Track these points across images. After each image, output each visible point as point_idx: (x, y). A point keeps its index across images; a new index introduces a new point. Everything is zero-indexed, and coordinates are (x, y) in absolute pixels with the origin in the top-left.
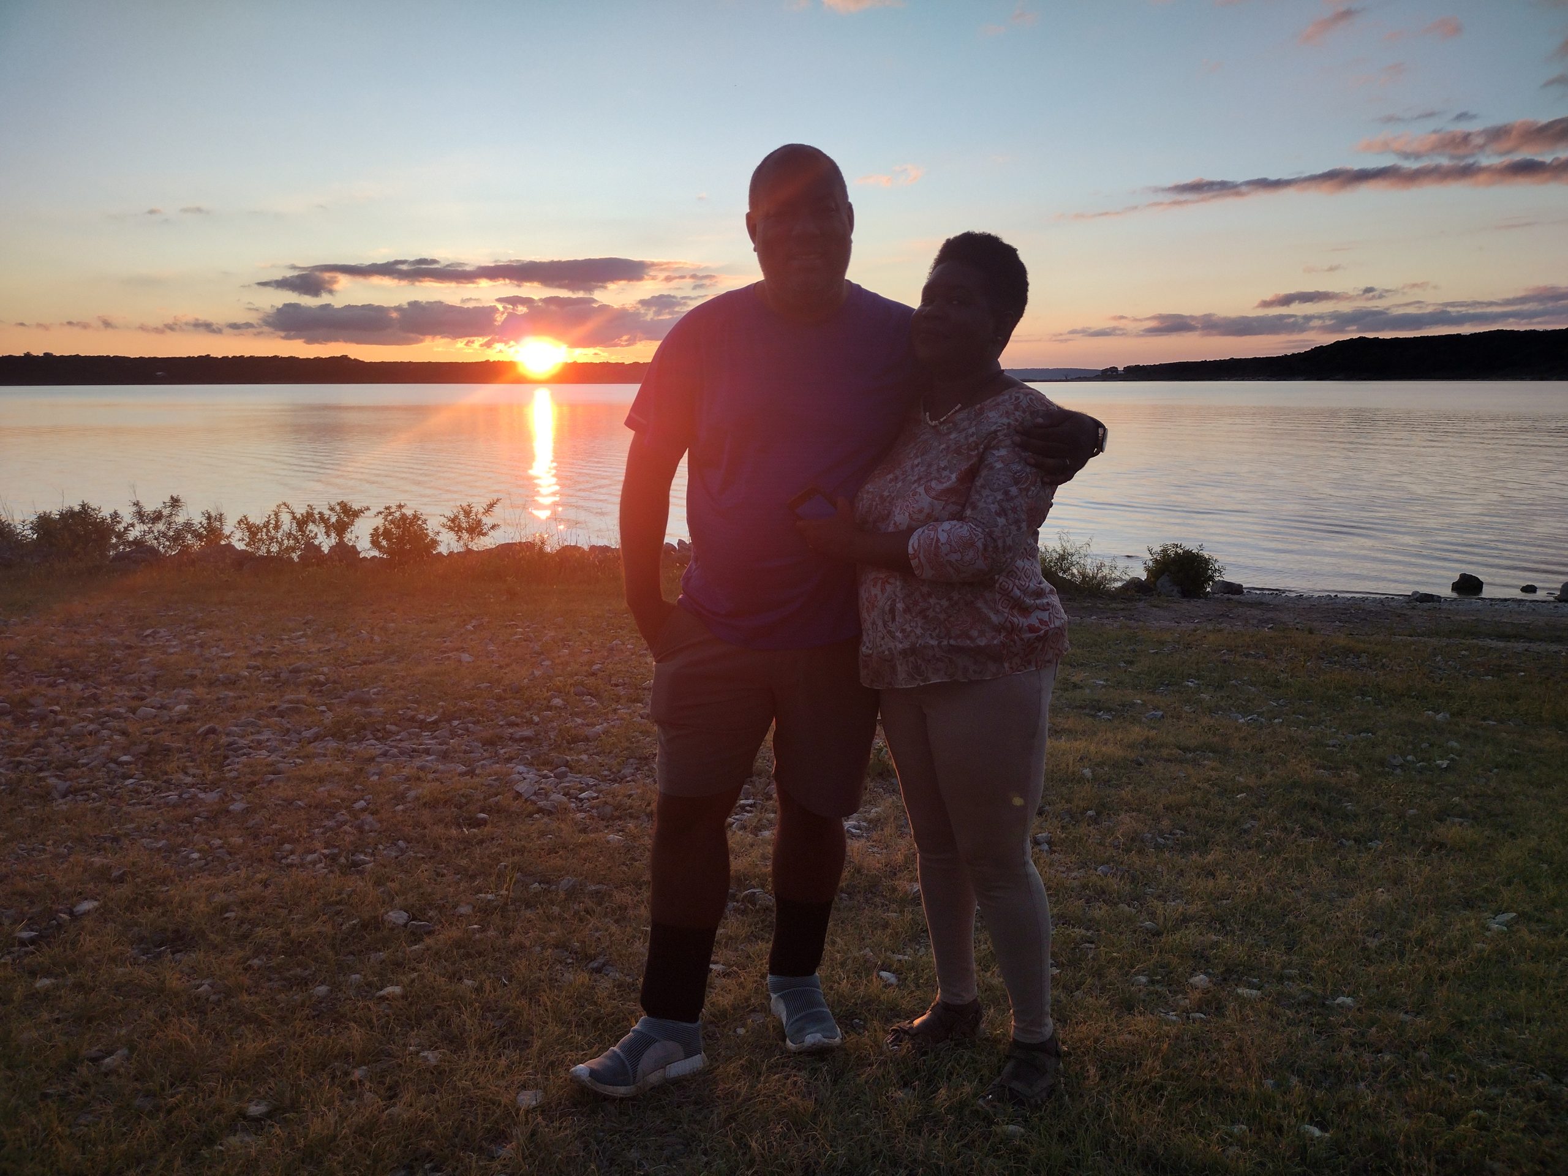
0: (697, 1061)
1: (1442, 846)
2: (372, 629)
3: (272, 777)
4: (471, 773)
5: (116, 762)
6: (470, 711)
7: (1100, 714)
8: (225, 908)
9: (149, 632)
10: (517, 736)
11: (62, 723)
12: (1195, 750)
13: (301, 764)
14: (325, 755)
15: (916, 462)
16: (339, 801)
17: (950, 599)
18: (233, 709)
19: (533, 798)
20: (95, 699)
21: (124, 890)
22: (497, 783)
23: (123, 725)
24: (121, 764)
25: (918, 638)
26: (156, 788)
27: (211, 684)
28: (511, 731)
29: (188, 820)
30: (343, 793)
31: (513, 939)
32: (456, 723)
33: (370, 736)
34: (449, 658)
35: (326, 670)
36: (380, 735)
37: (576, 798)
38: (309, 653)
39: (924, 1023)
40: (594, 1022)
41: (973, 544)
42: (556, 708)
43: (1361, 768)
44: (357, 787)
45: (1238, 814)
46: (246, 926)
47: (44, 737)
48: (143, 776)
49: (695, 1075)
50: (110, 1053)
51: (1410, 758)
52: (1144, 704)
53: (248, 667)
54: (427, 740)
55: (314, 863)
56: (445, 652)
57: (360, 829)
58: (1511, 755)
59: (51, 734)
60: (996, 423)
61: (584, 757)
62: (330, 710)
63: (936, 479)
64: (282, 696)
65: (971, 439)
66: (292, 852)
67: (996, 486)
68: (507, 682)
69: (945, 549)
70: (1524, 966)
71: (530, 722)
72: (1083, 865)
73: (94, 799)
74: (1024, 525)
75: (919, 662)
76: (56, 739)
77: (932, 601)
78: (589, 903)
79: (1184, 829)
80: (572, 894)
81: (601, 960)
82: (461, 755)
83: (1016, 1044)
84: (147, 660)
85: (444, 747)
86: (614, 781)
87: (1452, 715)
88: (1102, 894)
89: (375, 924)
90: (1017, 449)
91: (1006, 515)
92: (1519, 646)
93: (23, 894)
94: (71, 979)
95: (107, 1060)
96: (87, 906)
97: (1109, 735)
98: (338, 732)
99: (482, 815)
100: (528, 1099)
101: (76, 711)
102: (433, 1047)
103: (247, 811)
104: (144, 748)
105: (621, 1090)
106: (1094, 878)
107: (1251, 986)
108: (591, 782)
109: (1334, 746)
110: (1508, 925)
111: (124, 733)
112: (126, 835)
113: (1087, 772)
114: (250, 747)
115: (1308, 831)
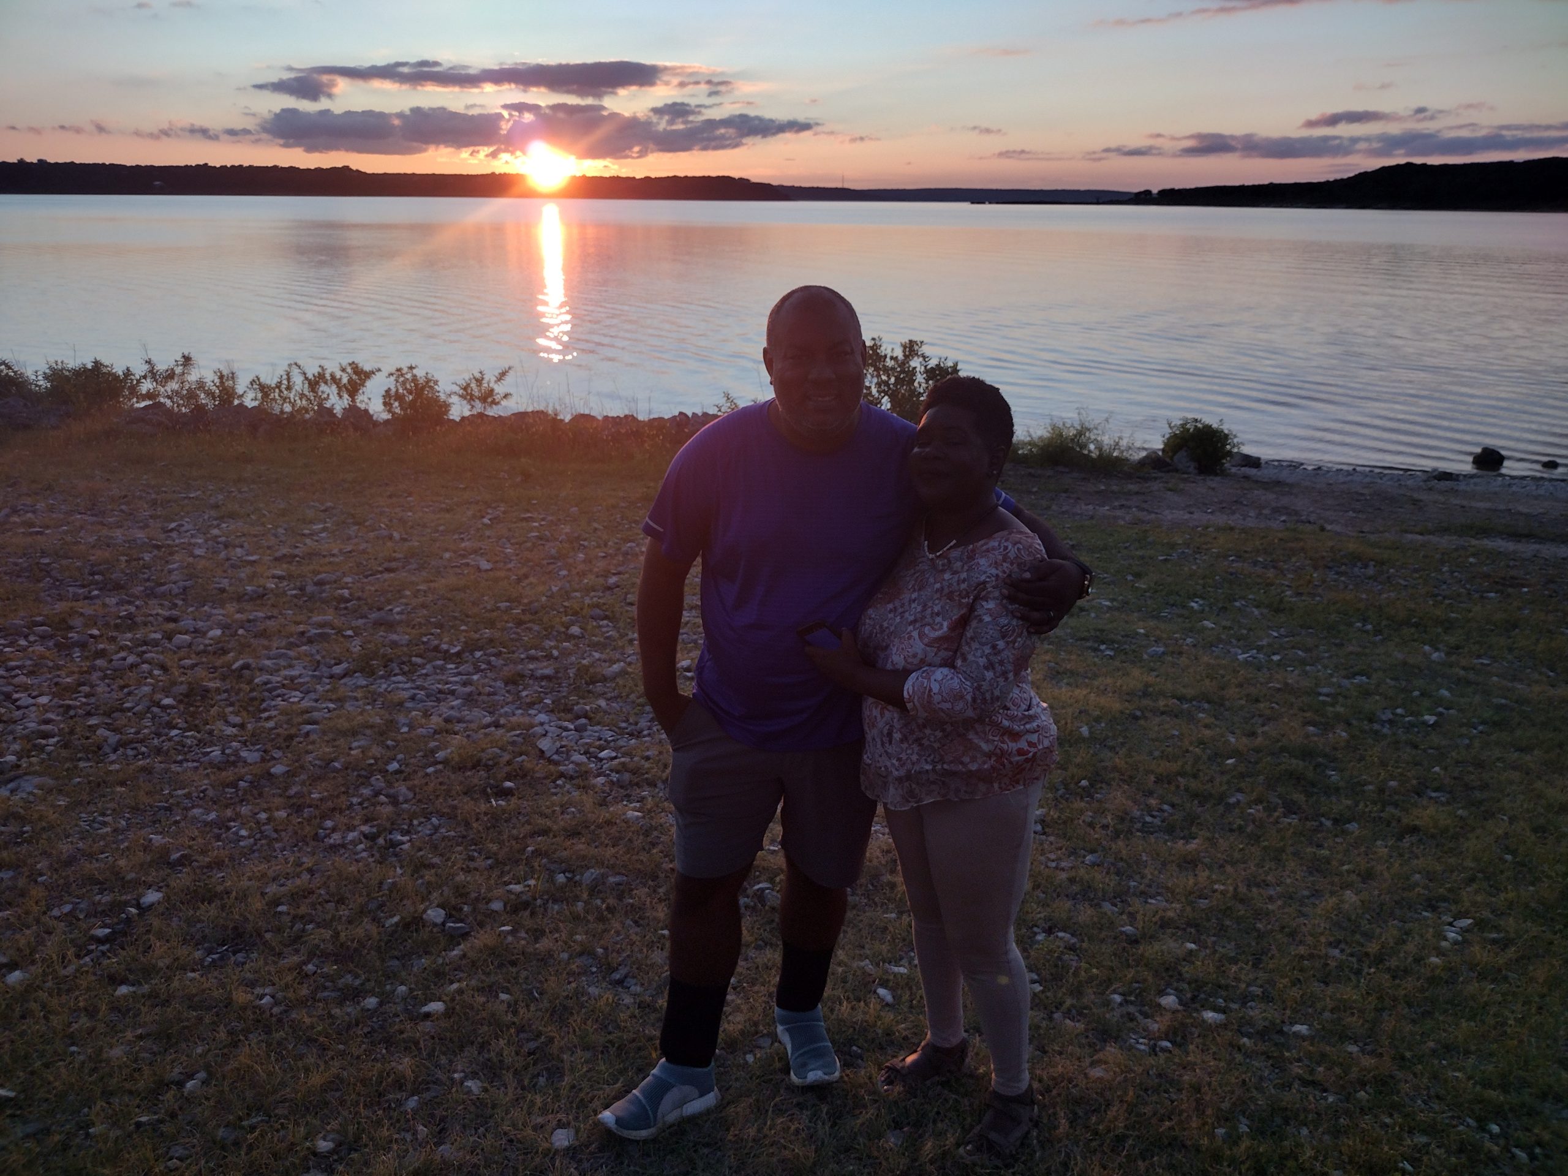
0: (710, 1099)
1: (1415, 830)
2: (391, 521)
3: (309, 727)
4: (497, 725)
5: (158, 704)
6: (491, 641)
7: (1103, 647)
8: (276, 902)
9: (173, 525)
10: (539, 673)
11: (102, 654)
12: (1191, 700)
13: (335, 709)
14: (356, 699)
15: (914, 596)
16: (372, 761)
17: (943, 730)
18: (263, 634)
19: (555, 757)
20: (130, 623)
21: (183, 879)
22: (520, 739)
23: (161, 657)
24: (164, 708)
25: (913, 764)
26: (200, 741)
27: (240, 598)
28: (531, 666)
29: (234, 785)
30: (376, 751)
31: (544, 944)
32: (478, 654)
33: (397, 671)
34: (467, 565)
35: (349, 579)
36: (406, 669)
37: (596, 757)
38: (334, 555)
39: (915, 1063)
40: (618, 1048)
41: (962, 697)
42: (574, 637)
43: (1349, 724)
44: (389, 743)
45: (1225, 787)
46: (298, 926)
47: (88, 672)
48: (185, 725)
49: (708, 1112)
50: (191, 1077)
51: (1399, 711)
52: (1146, 636)
53: (274, 577)
54: (452, 676)
55: (354, 843)
56: (464, 556)
57: (394, 800)
58: (1500, 708)
59: (93, 668)
60: (985, 572)
61: (603, 703)
62: (356, 635)
63: (929, 625)
64: (309, 618)
65: (963, 586)
66: (334, 830)
67: (984, 640)
68: (526, 601)
69: (937, 698)
70: (1473, 988)
71: (549, 657)
72: (1073, 853)
73: (143, 754)
74: (1011, 676)
75: (914, 786)
76: (100, 674)
77: (928, 731)
78: (611, 901)
79: (1173, 806)
80: (595, 889)
81: (623, 971)
82: (485, 698)
83: (996, 1095)
84: (175, 566)
85: (468, 689)
86: (631, 735)
87: (1448, 654)
88: (1086, 893)
89: (416, 922)
90: (1005, 601)
91: (994, 668)
92: (1527, 549)
93: (92, 880)
94: (146, 989)
95: (190, 1085)
96: (152, 897)
97: (1109, 681)
98: (365, 667)
99: (508, 784)
100: (562, 1139)
101: (114, 634)
102: (474, 1075)
103: (290, 774)
104: (183, 688)
105: (644, 1134)
106: (1082, 872)
107: (1215, 1009)
108: (608, 735)
109: (1327, 695)
110: (1464, 931)
111: (164, 668)
112: (178, 804)
113: (1085, 730)
114: (284, 686)
115: (1290, 808)
